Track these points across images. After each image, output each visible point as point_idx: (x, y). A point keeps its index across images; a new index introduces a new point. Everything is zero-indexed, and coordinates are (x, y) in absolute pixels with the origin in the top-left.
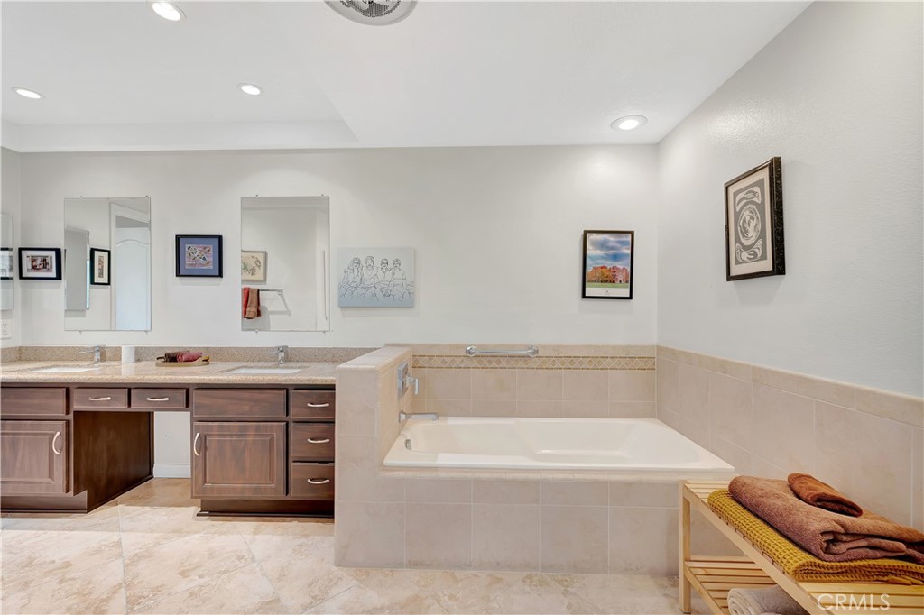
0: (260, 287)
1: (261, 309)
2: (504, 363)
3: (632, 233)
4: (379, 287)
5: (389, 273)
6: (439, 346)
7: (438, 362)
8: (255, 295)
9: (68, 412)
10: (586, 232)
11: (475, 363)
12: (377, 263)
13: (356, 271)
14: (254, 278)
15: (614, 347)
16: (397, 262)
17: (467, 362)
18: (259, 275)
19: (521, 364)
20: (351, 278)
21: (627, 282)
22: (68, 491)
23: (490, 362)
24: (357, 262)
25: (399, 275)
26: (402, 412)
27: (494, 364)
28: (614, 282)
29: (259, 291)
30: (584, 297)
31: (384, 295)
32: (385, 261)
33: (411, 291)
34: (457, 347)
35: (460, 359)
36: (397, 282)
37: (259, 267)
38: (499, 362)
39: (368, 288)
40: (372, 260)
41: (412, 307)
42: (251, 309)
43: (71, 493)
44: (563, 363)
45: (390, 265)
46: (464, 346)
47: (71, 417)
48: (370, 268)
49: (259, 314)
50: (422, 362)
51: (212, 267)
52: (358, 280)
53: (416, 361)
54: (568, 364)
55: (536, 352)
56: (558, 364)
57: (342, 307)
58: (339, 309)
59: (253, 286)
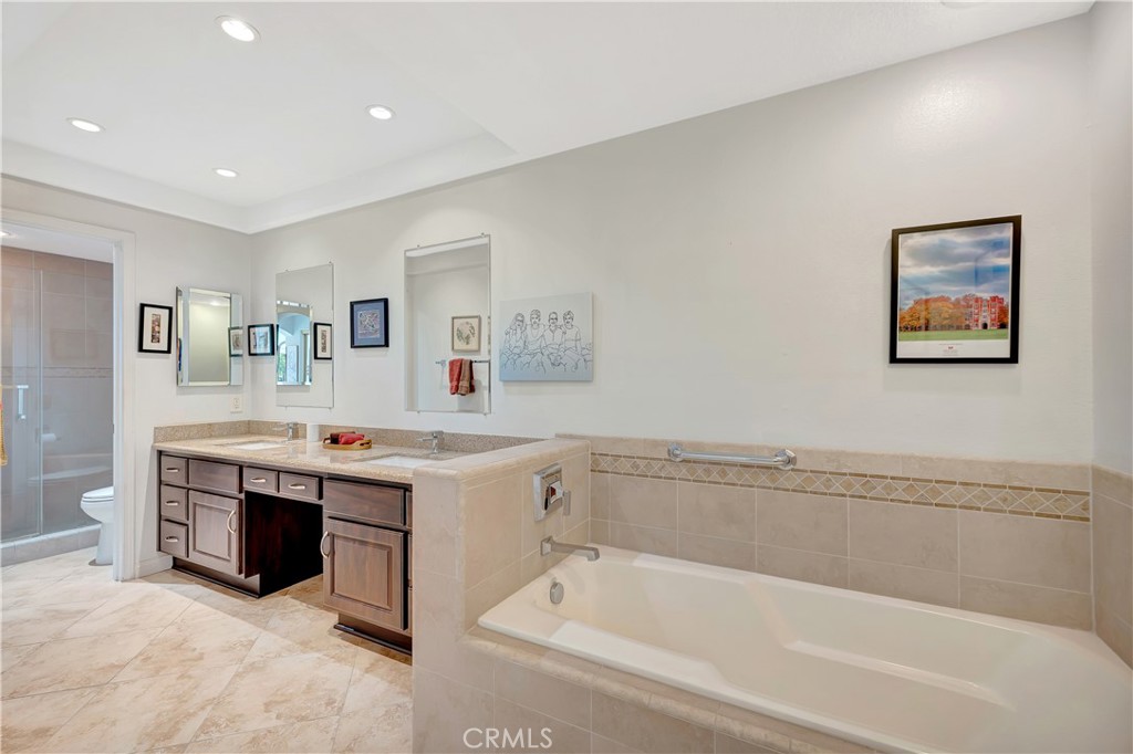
0: (473, 358)
1: (474, 383)
2: (731, 475)
3: (1016, 222)
4: (546, 353)
5: (559, 332)
6: (627, 440)
7: (626, 466)
8: (467, 368)
9: (241, 492)
10: (896, 233)
11: (684, 471)
12: (544, 320)
13: (519, 331)
14: (469, 347)
15: (969, 463)
16: (568, 316)
17: (670, 470)
18: (473, 345)
19: (764, 479)
20: (513, 342)
21: (1003, 326)
22: (240, 573)
23: (708, 472)
24: (520, 319)
25: (571, 334)
26: (549, 540)
27: (715, 476)
28: (968, 327)
29: (471, 362)
30: (894, 359)
31: (553, 364)
32: (554, 316)
33: (588, 358)
34: (655, 444)
35: (660, 464)
36: (568, 344)
37: (473, 334)
38: (724, 474)
39: (535, 355)
40: (537, 314)
41: (589, 381)
42: (464, 384)
43: (243, 576)
44: (849, 486)
45: (561, 321)
46: (664, 443)
47: (242, 496)
48: (535, 326)
49: (472, 389)
50: (604, 464)
51: (378, 336)
52: (521, 344)
53: (595, 462)
54: (858, 488)
55: (790, 461)
56: (838, 487)
57: (505, 381)
58: (501, 383)
59: (467, 357)
